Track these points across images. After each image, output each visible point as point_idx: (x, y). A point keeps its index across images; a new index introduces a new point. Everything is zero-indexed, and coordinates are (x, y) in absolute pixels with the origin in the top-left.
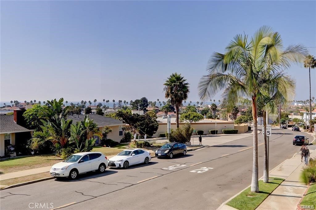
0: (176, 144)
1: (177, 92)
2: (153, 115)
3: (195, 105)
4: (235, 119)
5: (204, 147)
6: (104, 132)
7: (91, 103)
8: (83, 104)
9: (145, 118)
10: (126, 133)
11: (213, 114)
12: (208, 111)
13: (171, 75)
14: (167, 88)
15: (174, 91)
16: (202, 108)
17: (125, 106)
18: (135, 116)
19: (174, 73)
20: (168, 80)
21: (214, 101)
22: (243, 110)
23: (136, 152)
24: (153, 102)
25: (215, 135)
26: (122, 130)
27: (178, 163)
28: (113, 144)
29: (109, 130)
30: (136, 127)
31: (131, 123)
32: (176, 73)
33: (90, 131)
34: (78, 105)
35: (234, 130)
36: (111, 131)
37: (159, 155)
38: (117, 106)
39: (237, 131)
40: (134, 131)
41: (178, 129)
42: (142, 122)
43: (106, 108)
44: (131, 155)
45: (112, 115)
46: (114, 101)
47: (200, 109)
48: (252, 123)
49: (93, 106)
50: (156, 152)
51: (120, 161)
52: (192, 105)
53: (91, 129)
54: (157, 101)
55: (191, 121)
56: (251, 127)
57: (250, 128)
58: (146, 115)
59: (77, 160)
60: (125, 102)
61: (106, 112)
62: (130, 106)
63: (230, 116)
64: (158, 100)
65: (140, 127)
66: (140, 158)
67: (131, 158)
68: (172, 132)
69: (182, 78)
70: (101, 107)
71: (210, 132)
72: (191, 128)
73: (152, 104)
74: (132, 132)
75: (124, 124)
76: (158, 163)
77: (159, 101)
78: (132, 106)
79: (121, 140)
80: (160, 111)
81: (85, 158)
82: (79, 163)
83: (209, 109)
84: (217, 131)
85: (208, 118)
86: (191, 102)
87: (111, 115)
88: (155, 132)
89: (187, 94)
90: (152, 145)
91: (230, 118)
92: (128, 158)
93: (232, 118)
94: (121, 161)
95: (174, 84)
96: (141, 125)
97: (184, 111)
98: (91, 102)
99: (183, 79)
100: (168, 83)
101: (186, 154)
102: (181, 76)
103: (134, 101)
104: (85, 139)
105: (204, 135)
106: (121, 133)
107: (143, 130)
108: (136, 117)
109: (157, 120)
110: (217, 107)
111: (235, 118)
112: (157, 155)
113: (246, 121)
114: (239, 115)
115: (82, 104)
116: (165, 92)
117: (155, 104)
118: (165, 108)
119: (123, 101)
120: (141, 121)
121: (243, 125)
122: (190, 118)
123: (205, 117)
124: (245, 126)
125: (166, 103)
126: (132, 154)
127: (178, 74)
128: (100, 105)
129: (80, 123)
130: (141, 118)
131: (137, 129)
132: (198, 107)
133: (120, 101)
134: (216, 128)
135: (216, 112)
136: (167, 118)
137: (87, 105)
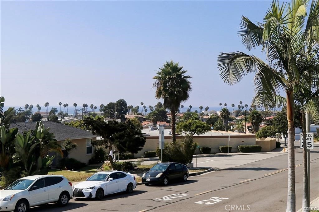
0: (172, 164)
1: (173, 90)
2: (137, 124)
3: (196, 112)
4: (257, 132)
5: (212, 170)
6: (65, 149)
7: (40, 108)
8: (28, 109)
9: (125, 126)
10: (97, 149)
11: (224, 124)
12: (216, 121)
13: (165, 63)
14: (158, 83)
15: (169, 88)
16: (207, 115)
17: (92, 112)
18: (111, 123)
19: (169, 62)
20: (160, 71)
21: (226, 105)
22: (268, 118)
23: (114, 176)
24: (135, 106)
25: (228, 154)
26: (90, 145)
27: (176, 192)
28: (77, 166)
29: (72, 145)
30: (112, 140)
31: (106, 134)
32: (172, 62)
33: (45, 144)
34: (20, 110)
35: (255, 147)
36: (74, 146)
37: (148, 180)
38: (80, 113)
39: (260, 148)
40: (109, 147)
41: (175, 144)
42: (122, 132)
43: (63, 115)
44: (108, 180)
45: (75, 124)
46: (75, 105)
47: (205, 117)
48: (281, 138)
49: (43, 113)
50: (144, 176)
51: (90, 188)
52: (192, 111)
53: (46, 143)
54: (140, 106)
55: (193, 133)
56: (280, 142)
57: (278, 144)
58: (127, 122)
59: (27, 187)
60: (92, 107)
61: (64, 122)
62: (100, 112)
63: (249, 127)
64: (142, 104)
65: (119, 139)
66: (121, 184)
67: (106, 184)
68: (166, 148)
69: (181, 68)
70: (56, 114)
71: (220, 149)
72: (194, 143)
73: (133, 110)
74: (106, 147)
75: (94, 136)
76: (147, 192)
77: (143, 106)
78: (102, 112)
79: (90, 161)
80: (145, 120)
81: (39, 184)
82: (29, 191)
83: (218, 117)
84: (231, 148)
85: (217, 130)
86: (191, 107)
87: (73, 124)
88: (140, 147)
89: (188, 92)
90: (136, 167)
91: (249, 130)
92: (102, 185)
93: (251, 130)
94: (93, 188)
95: (168, 77)
96: (121, 137)
97: (181, 120)
98: (40, 106)
99: (182, 71)
100: (160, 76)
101: (188, 179)
102: (179, 66)
103: (106, 105)
104: (37, 157)
105: (212, 154)
106: (89, 150)
107: (124, 144)
108: (113, 125)
109: (143, 133)
110: (231, 114)
111: (256, 130)
112: (144, 180)
113: (273, 134)
114: (262, 125)
115: (26, 109)
116: (155, 90)
117: (138, 109)
118: (153, 116)
119: (89, 106)
120: (120, 131)
121: (268, 139)
122: (192, 128)
123: (213, 128)
124: (271, 140)
125: (154, 109)
126: (108, 178)
127: (175, 63)
128: (54, 110)
129: (29, 134)
130: (120, 127)
131: (114, 143)
132: (201, 115)
133: (85, 106)
134: (230, 143)
135: (229, 122)
136: (156, 129)
137: (35, 111)
